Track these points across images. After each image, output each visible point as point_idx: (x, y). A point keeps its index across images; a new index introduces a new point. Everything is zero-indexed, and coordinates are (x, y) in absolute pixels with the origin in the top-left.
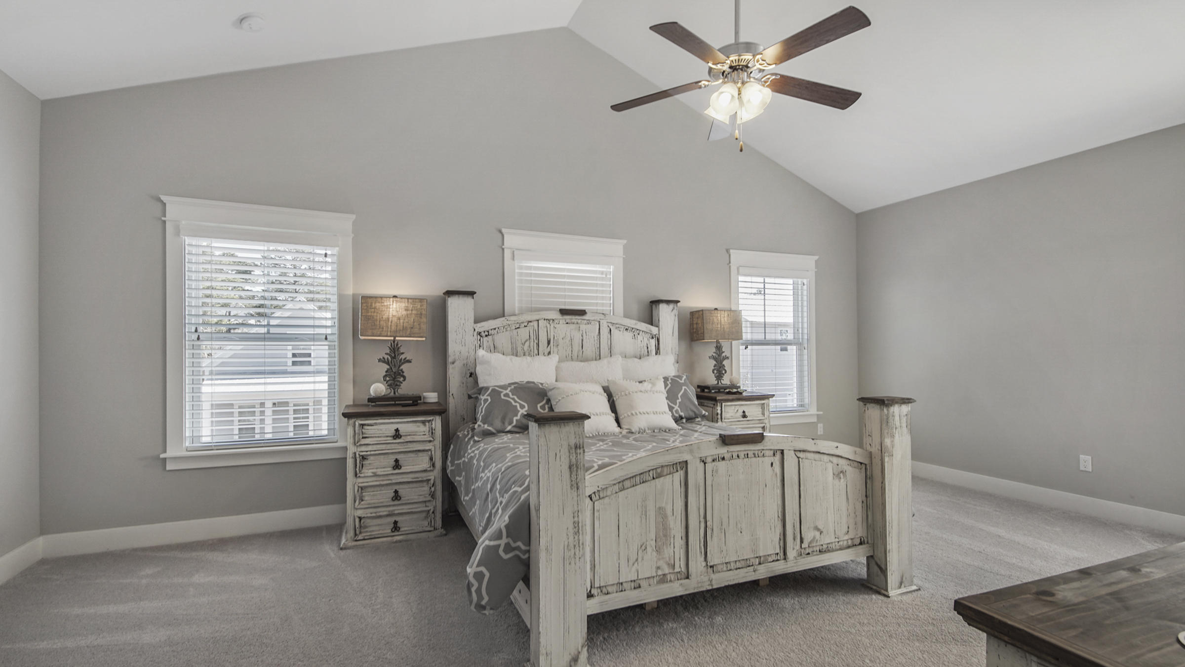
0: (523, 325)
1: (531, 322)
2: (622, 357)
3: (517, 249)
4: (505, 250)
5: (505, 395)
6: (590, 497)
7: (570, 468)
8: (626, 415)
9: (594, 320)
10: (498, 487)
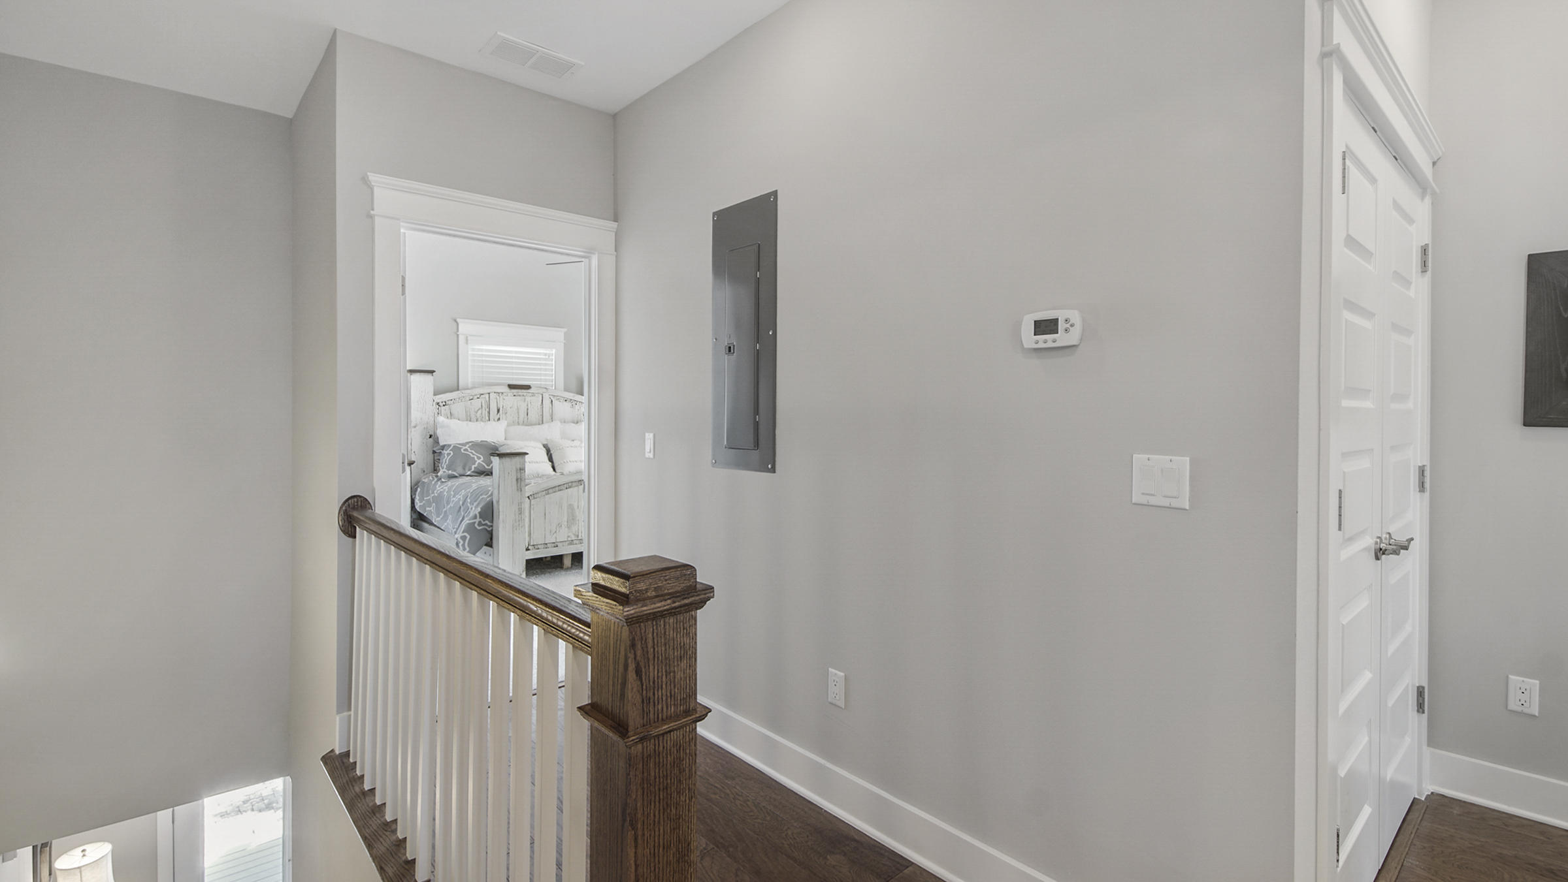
0: (476, 397)
1: (483, 394)
2: (561, 422)
3: (471, 336)
4: (460, 336)
5: (464, 450)
6: (528, 497)
7: (517, 480)
8: (562, 462)
9: (538, 393)
10: (469, 500)
